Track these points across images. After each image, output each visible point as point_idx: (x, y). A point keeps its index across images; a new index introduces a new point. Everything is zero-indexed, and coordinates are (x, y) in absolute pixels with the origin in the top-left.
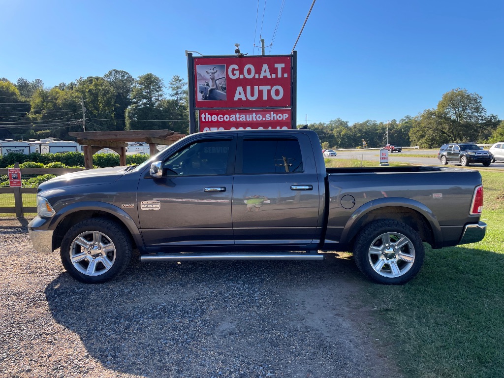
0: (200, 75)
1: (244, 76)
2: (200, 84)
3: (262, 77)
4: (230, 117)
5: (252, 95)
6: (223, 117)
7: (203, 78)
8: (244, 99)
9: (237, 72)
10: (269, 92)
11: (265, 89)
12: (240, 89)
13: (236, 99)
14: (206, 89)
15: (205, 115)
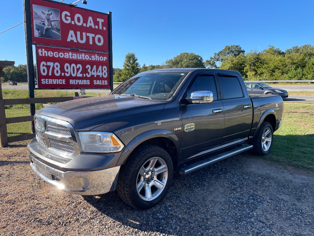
0: (36, 14)
1: (75, 22)
2: (36, 22)
3: (88, 26)
4: (64, 55)
5: (82, 39)
6: (58, 54)
7: (39, 18)
8: (75, 41)
9: (69, 18)
10: (94, 38)
11: (91, 35)
12: (71, 32)
13: (69, 40)
14: (42, 28)
15: (42, 50)
